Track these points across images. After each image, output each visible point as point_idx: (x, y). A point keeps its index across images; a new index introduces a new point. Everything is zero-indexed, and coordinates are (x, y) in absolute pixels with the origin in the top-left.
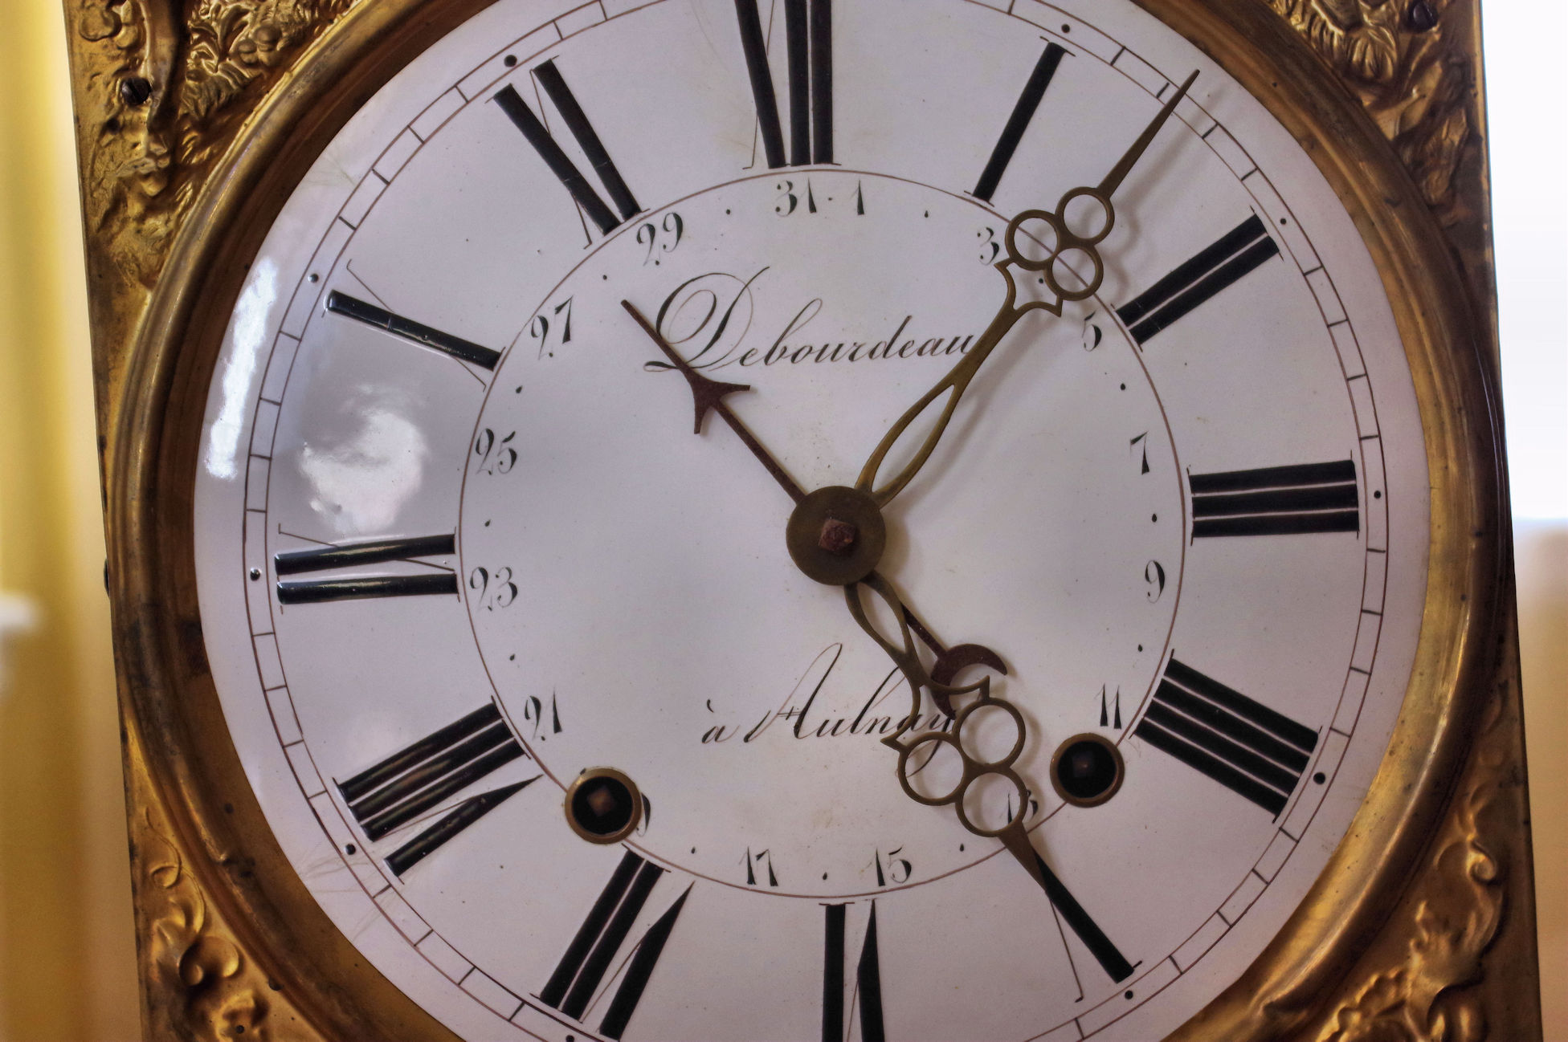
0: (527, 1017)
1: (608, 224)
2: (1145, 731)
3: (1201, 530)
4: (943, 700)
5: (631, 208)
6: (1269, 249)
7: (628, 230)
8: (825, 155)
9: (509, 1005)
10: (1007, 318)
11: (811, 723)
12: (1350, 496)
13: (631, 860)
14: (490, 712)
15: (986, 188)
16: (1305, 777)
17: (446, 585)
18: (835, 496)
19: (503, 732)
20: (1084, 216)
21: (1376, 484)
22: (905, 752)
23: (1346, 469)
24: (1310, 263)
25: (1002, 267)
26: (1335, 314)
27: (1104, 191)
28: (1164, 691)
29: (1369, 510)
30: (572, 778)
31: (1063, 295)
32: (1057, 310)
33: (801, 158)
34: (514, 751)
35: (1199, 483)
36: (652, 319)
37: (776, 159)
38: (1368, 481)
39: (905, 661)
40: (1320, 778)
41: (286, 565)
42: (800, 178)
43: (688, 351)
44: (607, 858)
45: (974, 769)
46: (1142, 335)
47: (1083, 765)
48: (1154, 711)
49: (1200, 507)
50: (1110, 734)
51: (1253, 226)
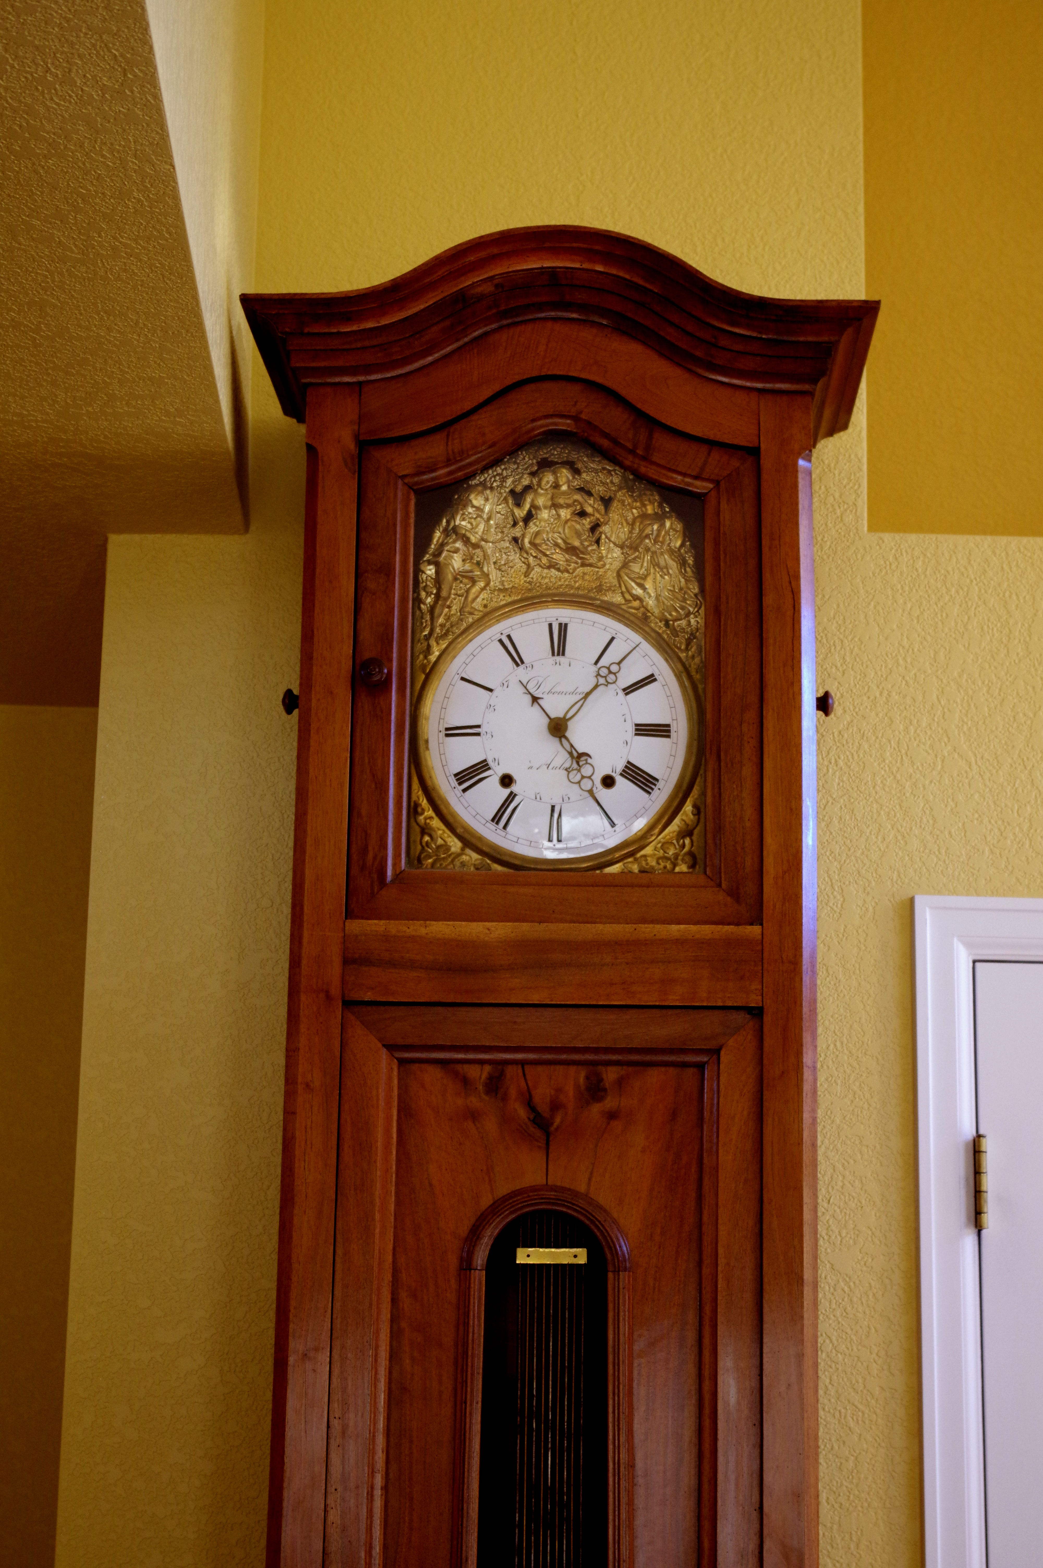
0: (488, 825)
1: (518, 665)
2: (621, 774)
3: (636, 734)
4: (578, 763)
5: (522, 662)
6: (655, 680)
7: (522, 667)
8: (563, 654)
9: (484, 822)
10: (596, 686)
11: (551, 767)
12: (669, 731)
13: (511, 793)
14: (485, 760)
15: (596, 663)
16: (656, 788)
17: (478, 734)
18: (558, 719)
19: (487, 765)
20: (614, 668)
21: (675, 729)
22: (569, 772)
23: (668, 726)
24: (664, 683)
25: (596, 676)
26: (669, 694)
27: (619, 663)
28: (626, 767)
29: (673, 734)
30: (500, 774)
31: (609, 683)
32: (607, 686)
33: (558, 654)
34: (489, 769)
35: (637, 725)
36: (525, 684)
37: (553, 654)
38: (673, 729)
39: (571, 754)
40: (659, 789)
41: (447, 729)
42: (558, 659)
43: (531, 691)
44: (506, 792)
45: (583, 777)
46: (627, 694)
47: (609, 781)
48: (624, 771)
49: (636, 730)
50: (614, 774)
51: (652, 675)
